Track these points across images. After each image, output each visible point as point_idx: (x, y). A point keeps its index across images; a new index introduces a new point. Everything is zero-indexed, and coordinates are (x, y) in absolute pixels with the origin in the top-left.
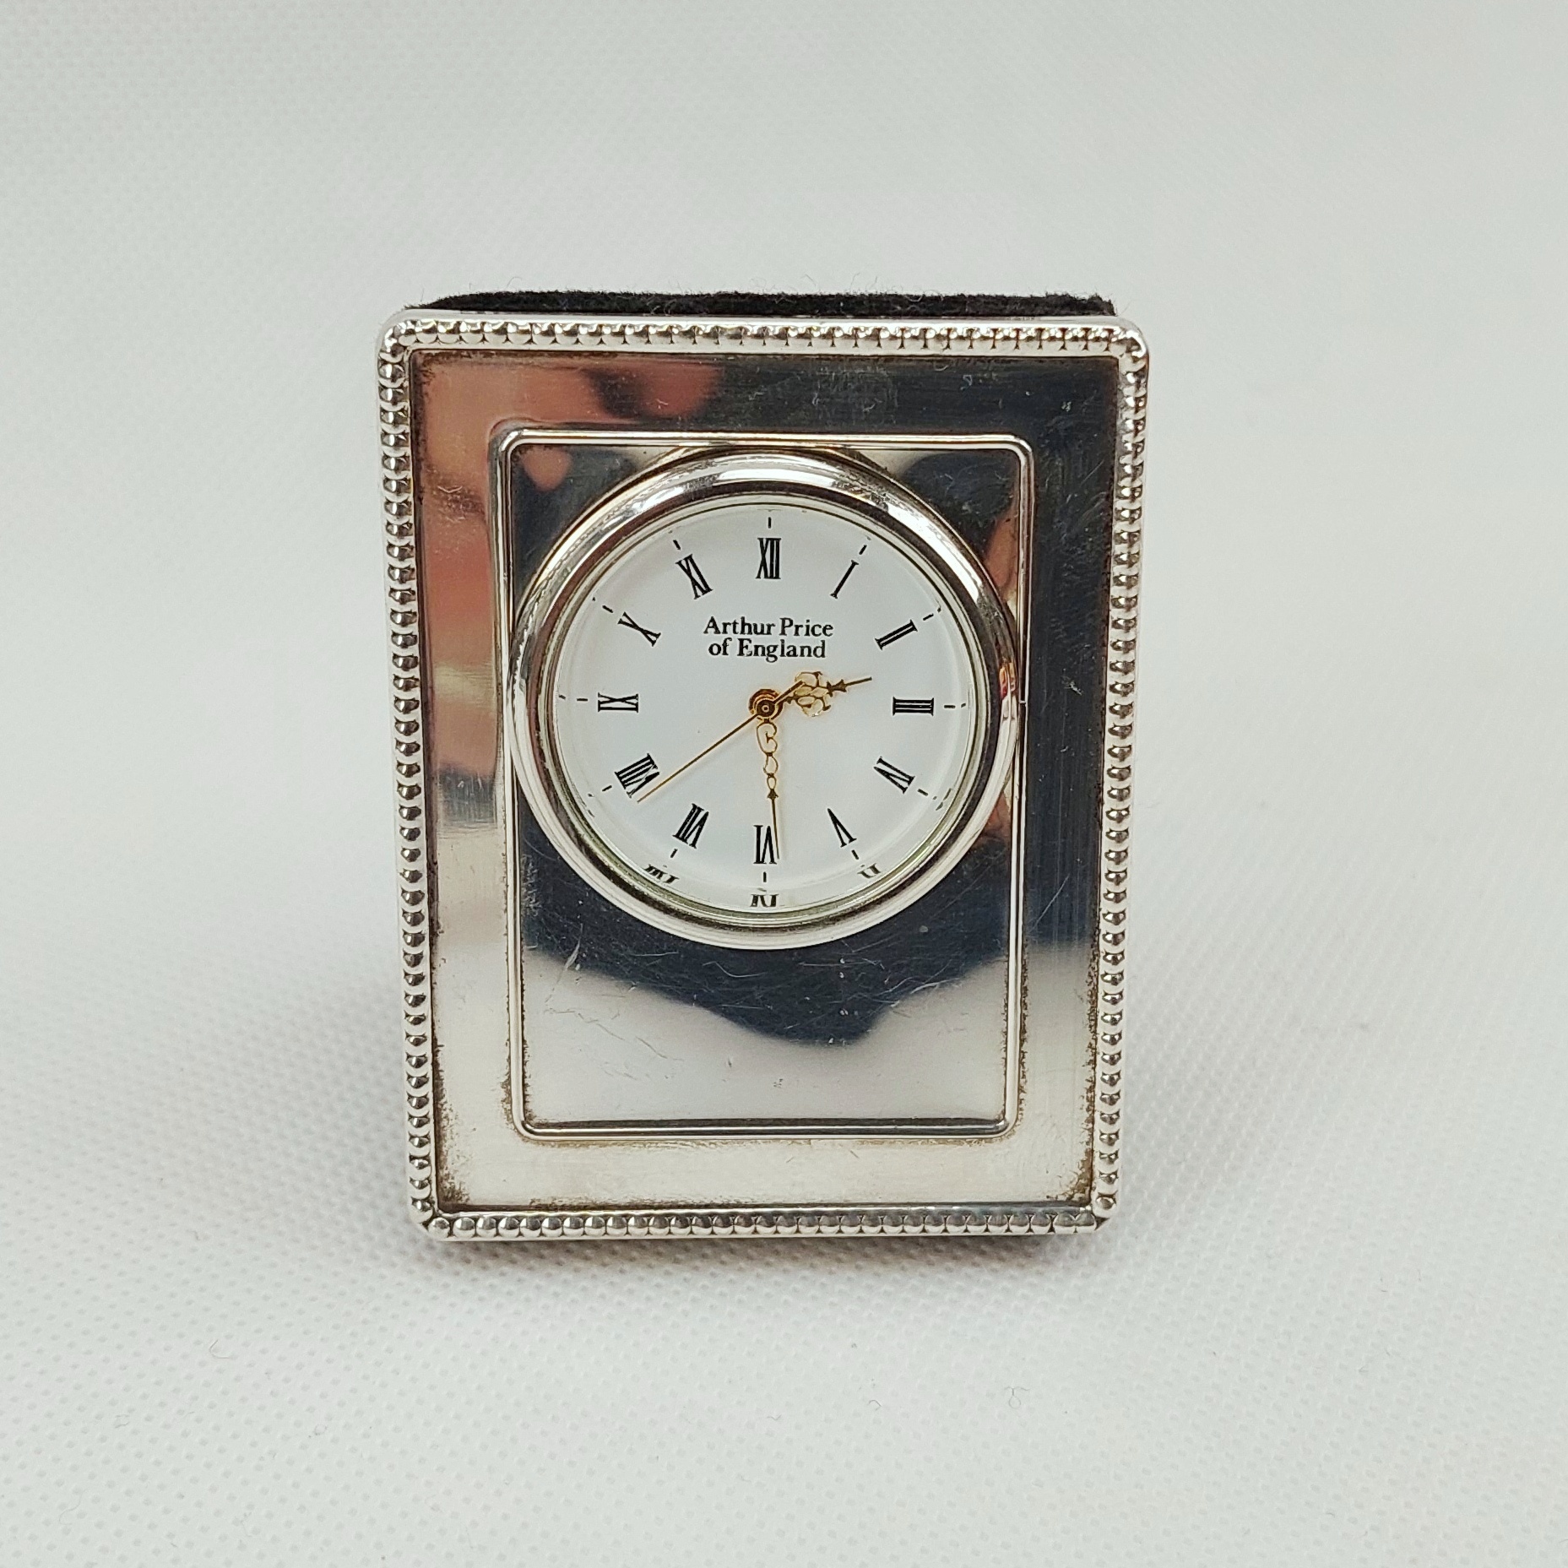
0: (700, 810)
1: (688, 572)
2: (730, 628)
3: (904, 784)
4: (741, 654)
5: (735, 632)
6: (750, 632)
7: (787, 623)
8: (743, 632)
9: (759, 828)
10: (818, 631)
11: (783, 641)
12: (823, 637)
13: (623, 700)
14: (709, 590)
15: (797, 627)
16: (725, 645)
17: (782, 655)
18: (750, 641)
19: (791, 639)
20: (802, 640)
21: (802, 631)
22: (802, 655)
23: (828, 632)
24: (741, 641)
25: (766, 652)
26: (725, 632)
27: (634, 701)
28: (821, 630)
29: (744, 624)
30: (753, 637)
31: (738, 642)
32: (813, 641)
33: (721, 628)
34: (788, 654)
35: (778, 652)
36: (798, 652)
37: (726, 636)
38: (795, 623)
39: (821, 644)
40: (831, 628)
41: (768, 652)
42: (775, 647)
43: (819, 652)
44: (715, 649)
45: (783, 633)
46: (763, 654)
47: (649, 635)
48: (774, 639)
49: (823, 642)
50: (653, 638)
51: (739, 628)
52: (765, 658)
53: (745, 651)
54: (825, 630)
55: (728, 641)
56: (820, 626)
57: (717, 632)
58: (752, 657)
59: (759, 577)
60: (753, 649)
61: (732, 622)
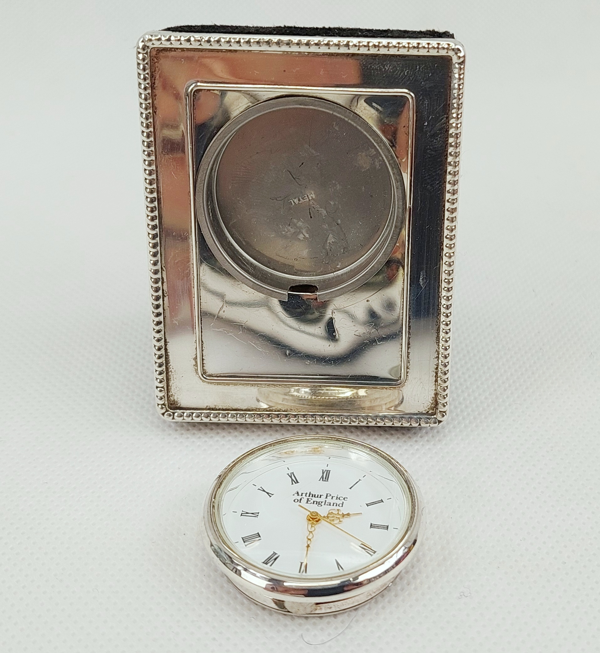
0: (276, 554)
1: (291, 477)
2: (304, 495)
3: (372, 554)
4: (307, 502)
5: (306, 496)
6: (312, 496)
7: (329, 495)
8: (309, 496)
9: (302, 563)
10: (341, 498)
11: (326, 501)
12: (343, 501)
13: (253, 514)
14: (298, 482)
15: (332, 497)
16: (301, 499)
17: (325, 504)
18: (312, 499)
19: (329, 500)
20: (334, 501)
21: (334, 498)
22: (333, 505)
23: (345, 499)
24: (308, 499)
25: (318, 503)
26: (302, 495)
27: (257, 514)
28: (343, 499)
29: (310, 494)
30: (313, 498)
31: (307, 499)
32: (338, 502)
33: (300, 494)
34: (327, 505)
35: (323, 504)
36: (332, 504)
37: (301, 497)
38: (332, 495)
39: (342, 503)
40: (347, 498)
41: (319, 503)
42: (322, 502)
43: (341, 505)
44: (296, 501)
45: (326, 498)
46: (317, 504)
47: (269, 494)
48: (323, 499)
49: (343, 503)
50: (271, 495)
51: (308, 495)
52: (317, 505)
53: (309, 502)
54: (344, 499)
55: (302, 499)
56: (342, 497)
57: (298, 495)
58: (312, 504)
59: (320, 480)
60: (312, 502)
61: (305, 492)
